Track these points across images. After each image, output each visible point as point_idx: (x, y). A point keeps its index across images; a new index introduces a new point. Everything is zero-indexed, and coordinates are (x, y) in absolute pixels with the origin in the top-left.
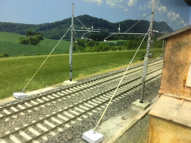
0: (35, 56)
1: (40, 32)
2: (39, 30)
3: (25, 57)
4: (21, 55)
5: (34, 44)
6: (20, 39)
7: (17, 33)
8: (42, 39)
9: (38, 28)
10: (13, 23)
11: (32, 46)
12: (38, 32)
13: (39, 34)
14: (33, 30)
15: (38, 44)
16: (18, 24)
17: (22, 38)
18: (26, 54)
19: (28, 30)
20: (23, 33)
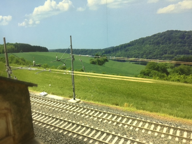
1: (106, 55)
2: (104, 53)
4: (91, 72)
5: (100, 65)
6: (90, 60)
8: (107, 61)
10: (86, 49)
14: (100, 53)
15: (103, 65)
16: (89, 49)
18: (94, 71)
19: (96, 53)
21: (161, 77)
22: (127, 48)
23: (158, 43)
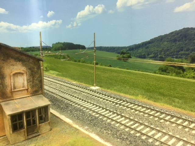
0: (125, 70)
1: (129, 52)
2: (128, 50)
3: (119, 69)
4: (117, 67)
7: (116, 53)
8: (131, 58)
9: (128, 49)
10: (114, 47)
11: (124, 62)
12: (128, 52)
13: (128, 53)
14: (125, 51)
15: (127, 61)
16: (116, 47)
17: (118, 56)
18: (120, 67)
19: (122, 51)
20: (119, 53)
21: (178, 74)
22: (147, 45)
23: (175, 41)
